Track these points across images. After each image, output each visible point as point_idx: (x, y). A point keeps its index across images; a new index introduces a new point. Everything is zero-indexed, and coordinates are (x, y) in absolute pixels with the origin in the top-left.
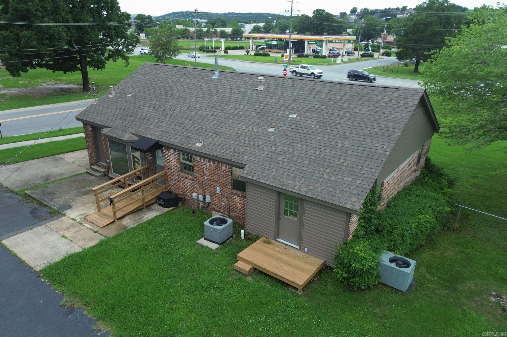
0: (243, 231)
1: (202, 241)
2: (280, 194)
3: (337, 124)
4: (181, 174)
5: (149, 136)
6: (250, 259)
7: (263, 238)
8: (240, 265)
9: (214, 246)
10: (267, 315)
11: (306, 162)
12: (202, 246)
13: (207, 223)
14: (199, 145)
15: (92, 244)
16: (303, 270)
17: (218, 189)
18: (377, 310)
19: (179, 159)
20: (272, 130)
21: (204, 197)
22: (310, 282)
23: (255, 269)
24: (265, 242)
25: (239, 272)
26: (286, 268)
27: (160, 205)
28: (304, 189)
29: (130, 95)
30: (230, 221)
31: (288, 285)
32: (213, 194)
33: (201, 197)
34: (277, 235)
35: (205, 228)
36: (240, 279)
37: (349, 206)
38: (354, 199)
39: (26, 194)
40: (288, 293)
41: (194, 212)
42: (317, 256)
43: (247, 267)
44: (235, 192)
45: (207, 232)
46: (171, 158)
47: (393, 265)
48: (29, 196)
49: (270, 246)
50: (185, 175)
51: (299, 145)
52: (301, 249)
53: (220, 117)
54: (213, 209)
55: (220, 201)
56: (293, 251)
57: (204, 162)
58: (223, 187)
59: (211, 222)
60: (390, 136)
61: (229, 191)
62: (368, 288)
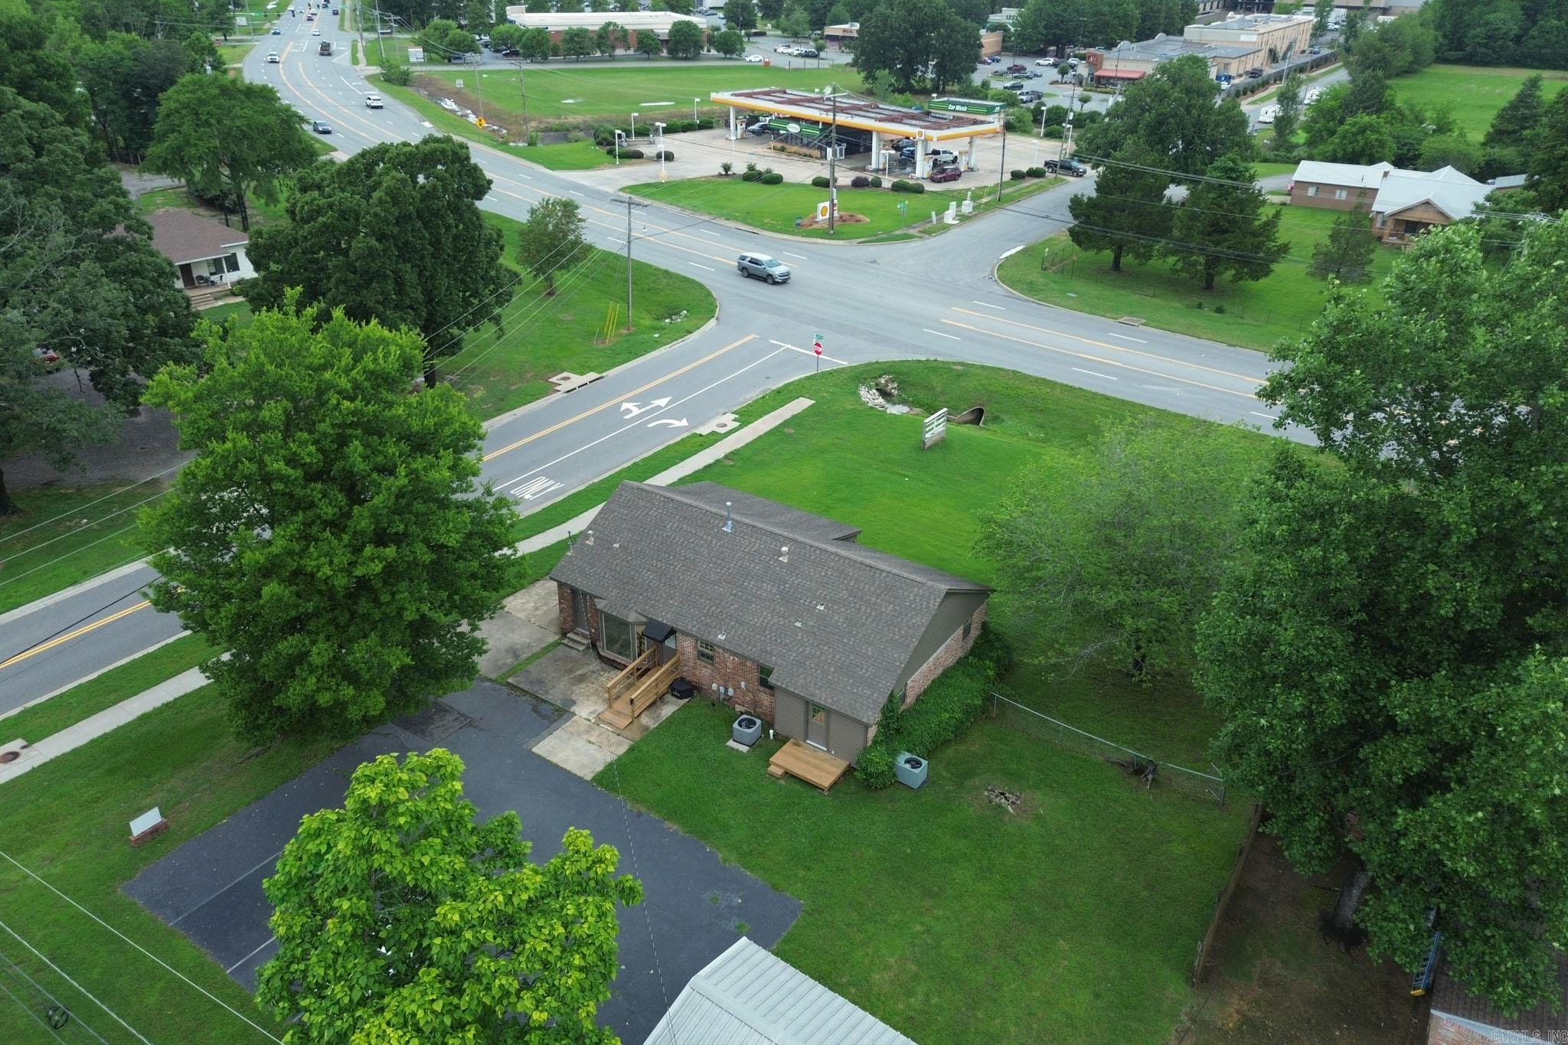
0: (771, 732)
1: (731, 743)
2: (807, 703)
3: (864, 625)
4: (699, 662)
5: (660, 619)
6: (782, 764)
7: (792, 740)
8: (772, 769)
9: (744, 749)
10: (799, 813)
11: (832, 669)
12: (733, 749)
13: (736, 725)
14: (721, 637)
15: (622, 750)
16: (829, 773)
17: (743, 683)
18: (889, 806)
19: (696, 647)
20: (798, 624)
21: (726, 690)
22: (835, 783)
23: (786, 773)
24: (795, 744)
25: (772, 775)
26: (815, 771)
27: (673, 695)
28: (830, 701)
29: (617, 545)
30: (759, 722)
31: (816, 787)
32: (737, 688)
33: (722, 689)
34: (806, 737)
35: (735, 732)
36: (774, 783)
37: (865, 720)
38: (870, 713)
39: (509, 683)
40: (815, 793)
41: (714, 705)
42: (842, 758)
43: (780, 772)
44: (762, 688)
45: (736, 734)
46: (686, 644)
47: (908, 766)
48: (515, 686)
49: (800, 749)
50: (703, 664)
51: (826, 648)
52: (829, 751)
53: (741, 597)
54: (736, 702)
55: (744, 695)
56: (821, 754)
57: (727, 655)
58: (747, 681)
59: (740, 725)
60: (908, 645)
61: (755, 688)
62: (885, 787)
